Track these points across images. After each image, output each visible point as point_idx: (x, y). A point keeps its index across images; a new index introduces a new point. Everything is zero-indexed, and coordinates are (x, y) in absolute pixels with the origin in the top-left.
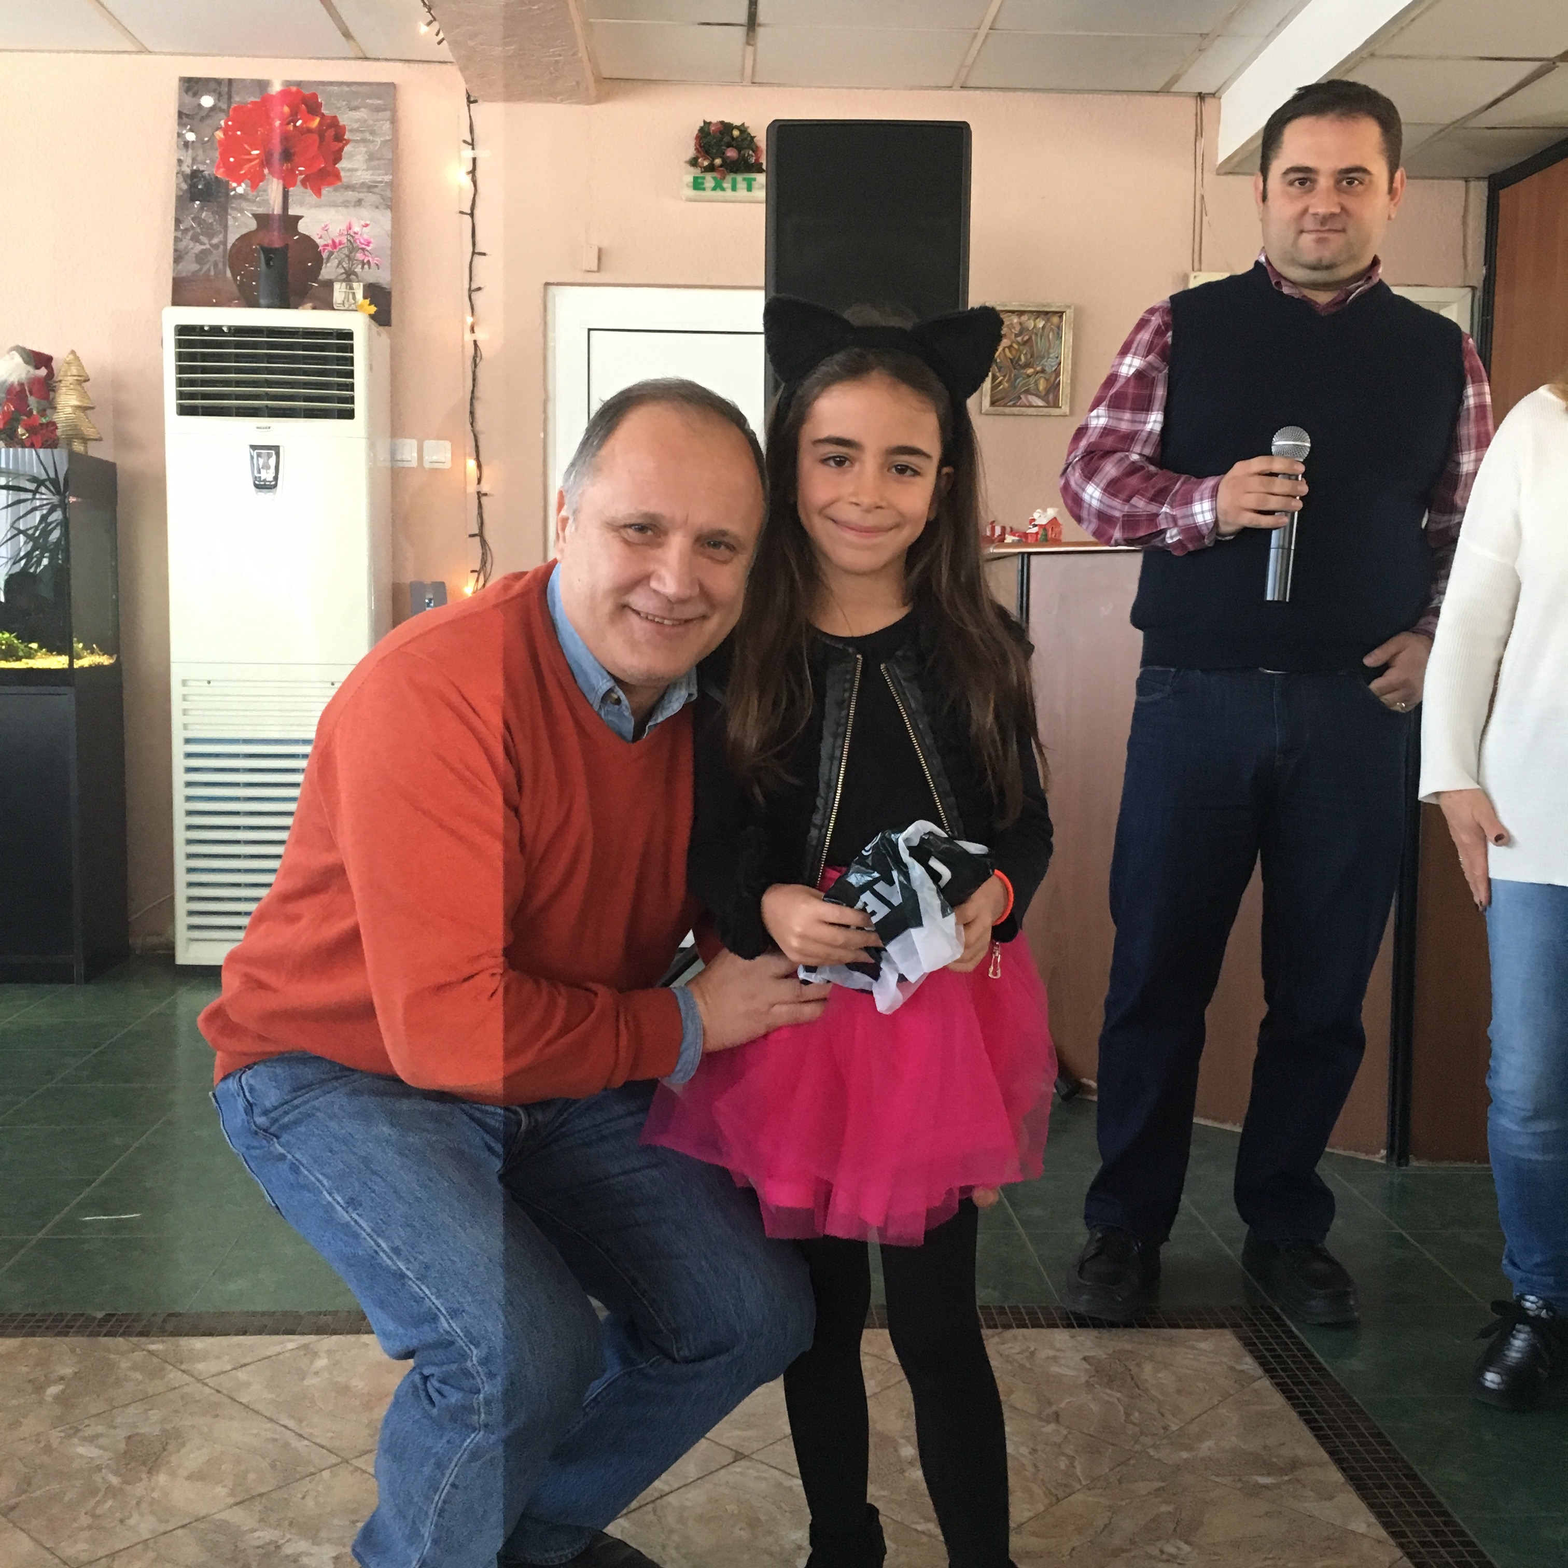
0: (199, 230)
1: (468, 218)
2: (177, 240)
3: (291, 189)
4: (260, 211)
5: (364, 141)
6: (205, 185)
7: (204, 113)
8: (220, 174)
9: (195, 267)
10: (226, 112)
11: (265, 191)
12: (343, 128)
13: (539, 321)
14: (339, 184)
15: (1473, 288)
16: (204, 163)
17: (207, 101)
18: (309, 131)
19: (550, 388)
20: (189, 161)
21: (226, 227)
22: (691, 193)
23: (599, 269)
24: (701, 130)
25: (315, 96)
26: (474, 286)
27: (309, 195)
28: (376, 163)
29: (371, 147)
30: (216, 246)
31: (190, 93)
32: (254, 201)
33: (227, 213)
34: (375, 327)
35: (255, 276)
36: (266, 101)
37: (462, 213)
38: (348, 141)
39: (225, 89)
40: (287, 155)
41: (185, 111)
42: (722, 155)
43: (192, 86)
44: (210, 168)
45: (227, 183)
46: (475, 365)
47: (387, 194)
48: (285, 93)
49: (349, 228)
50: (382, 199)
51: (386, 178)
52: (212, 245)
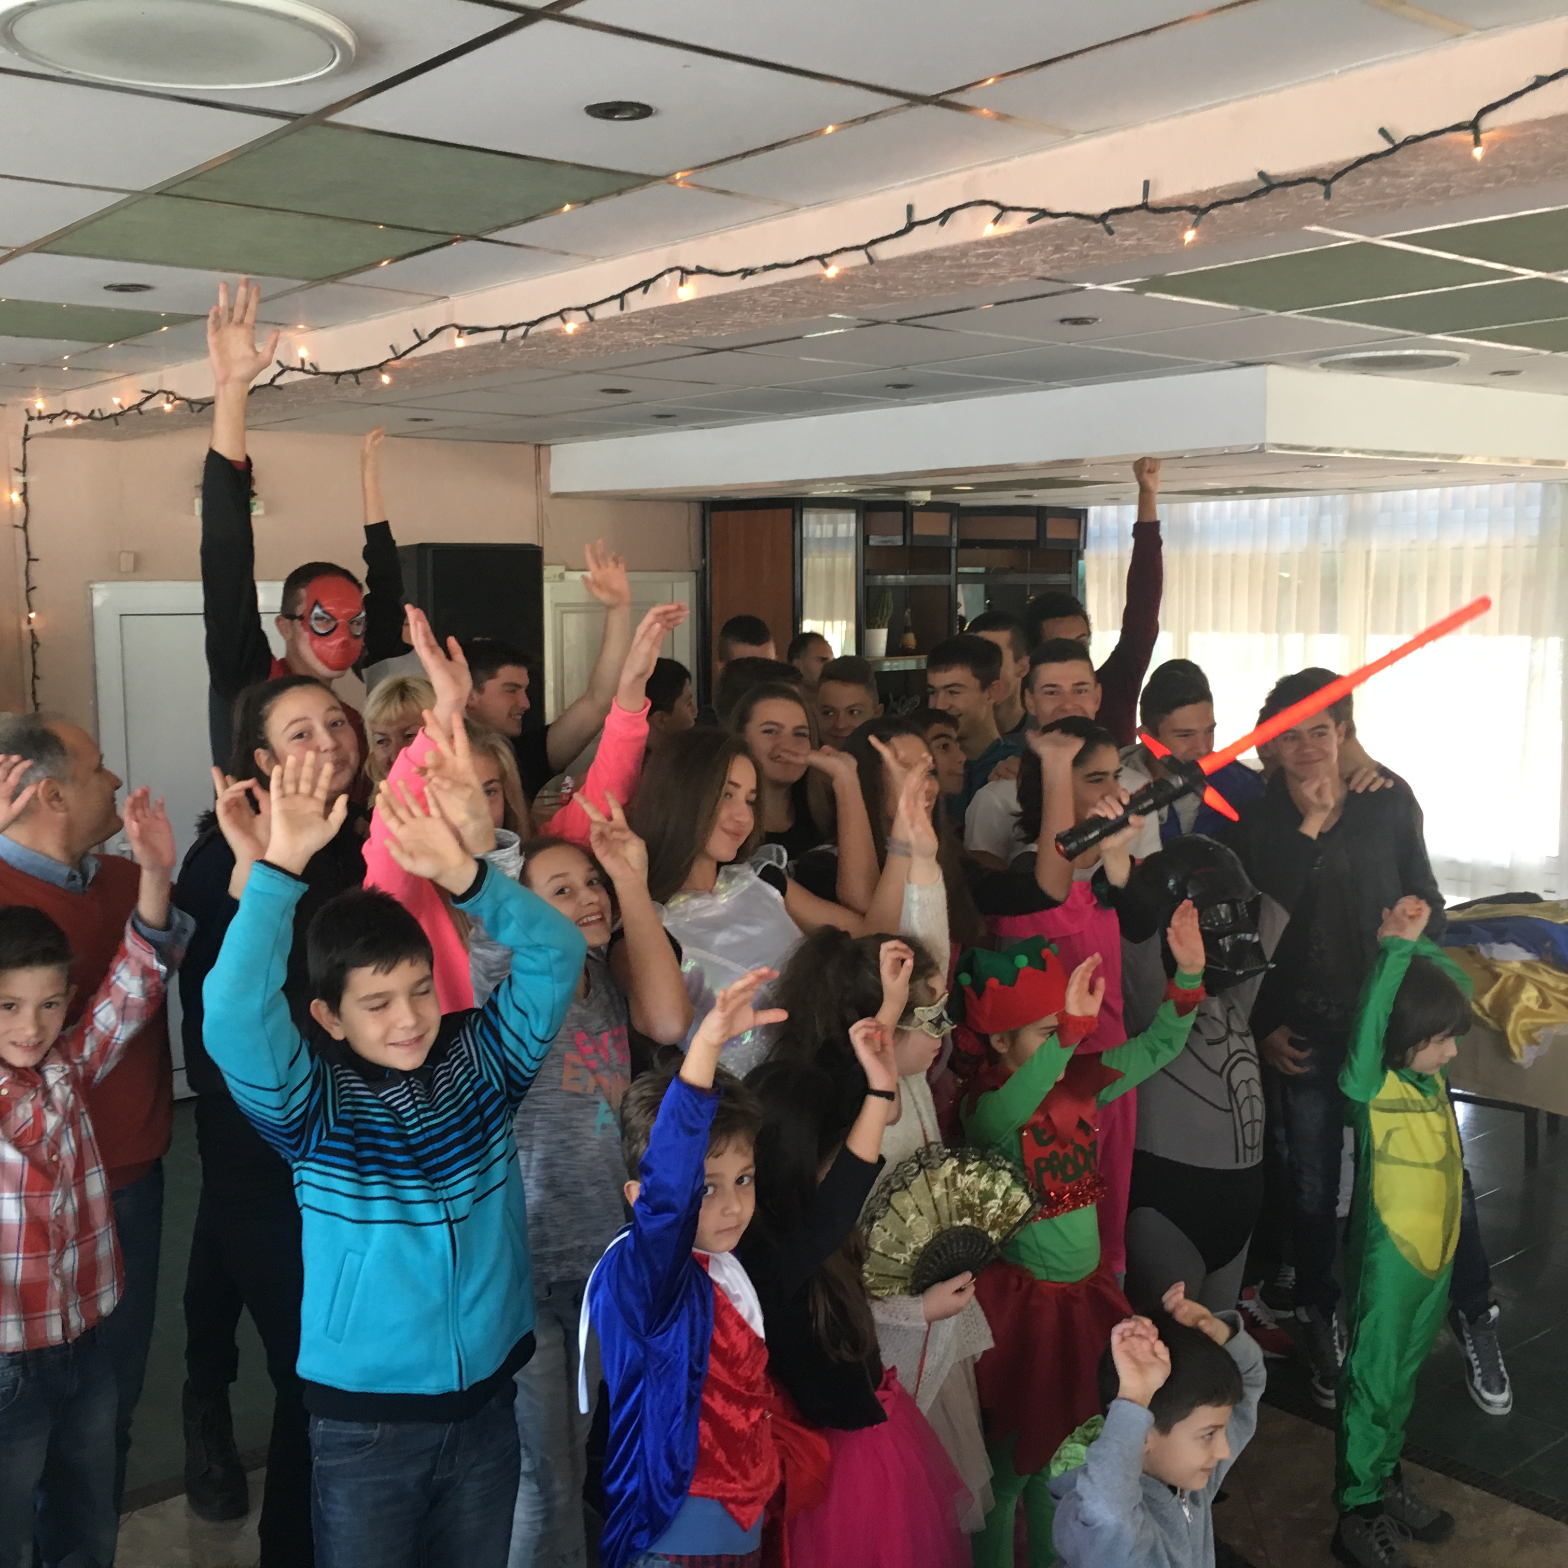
1: (20, 532)
13: (85, 611)
15: (697, 572)
23: (135, 568)
26: (31, 586)
37: (14, 526)
46: (34, 651)
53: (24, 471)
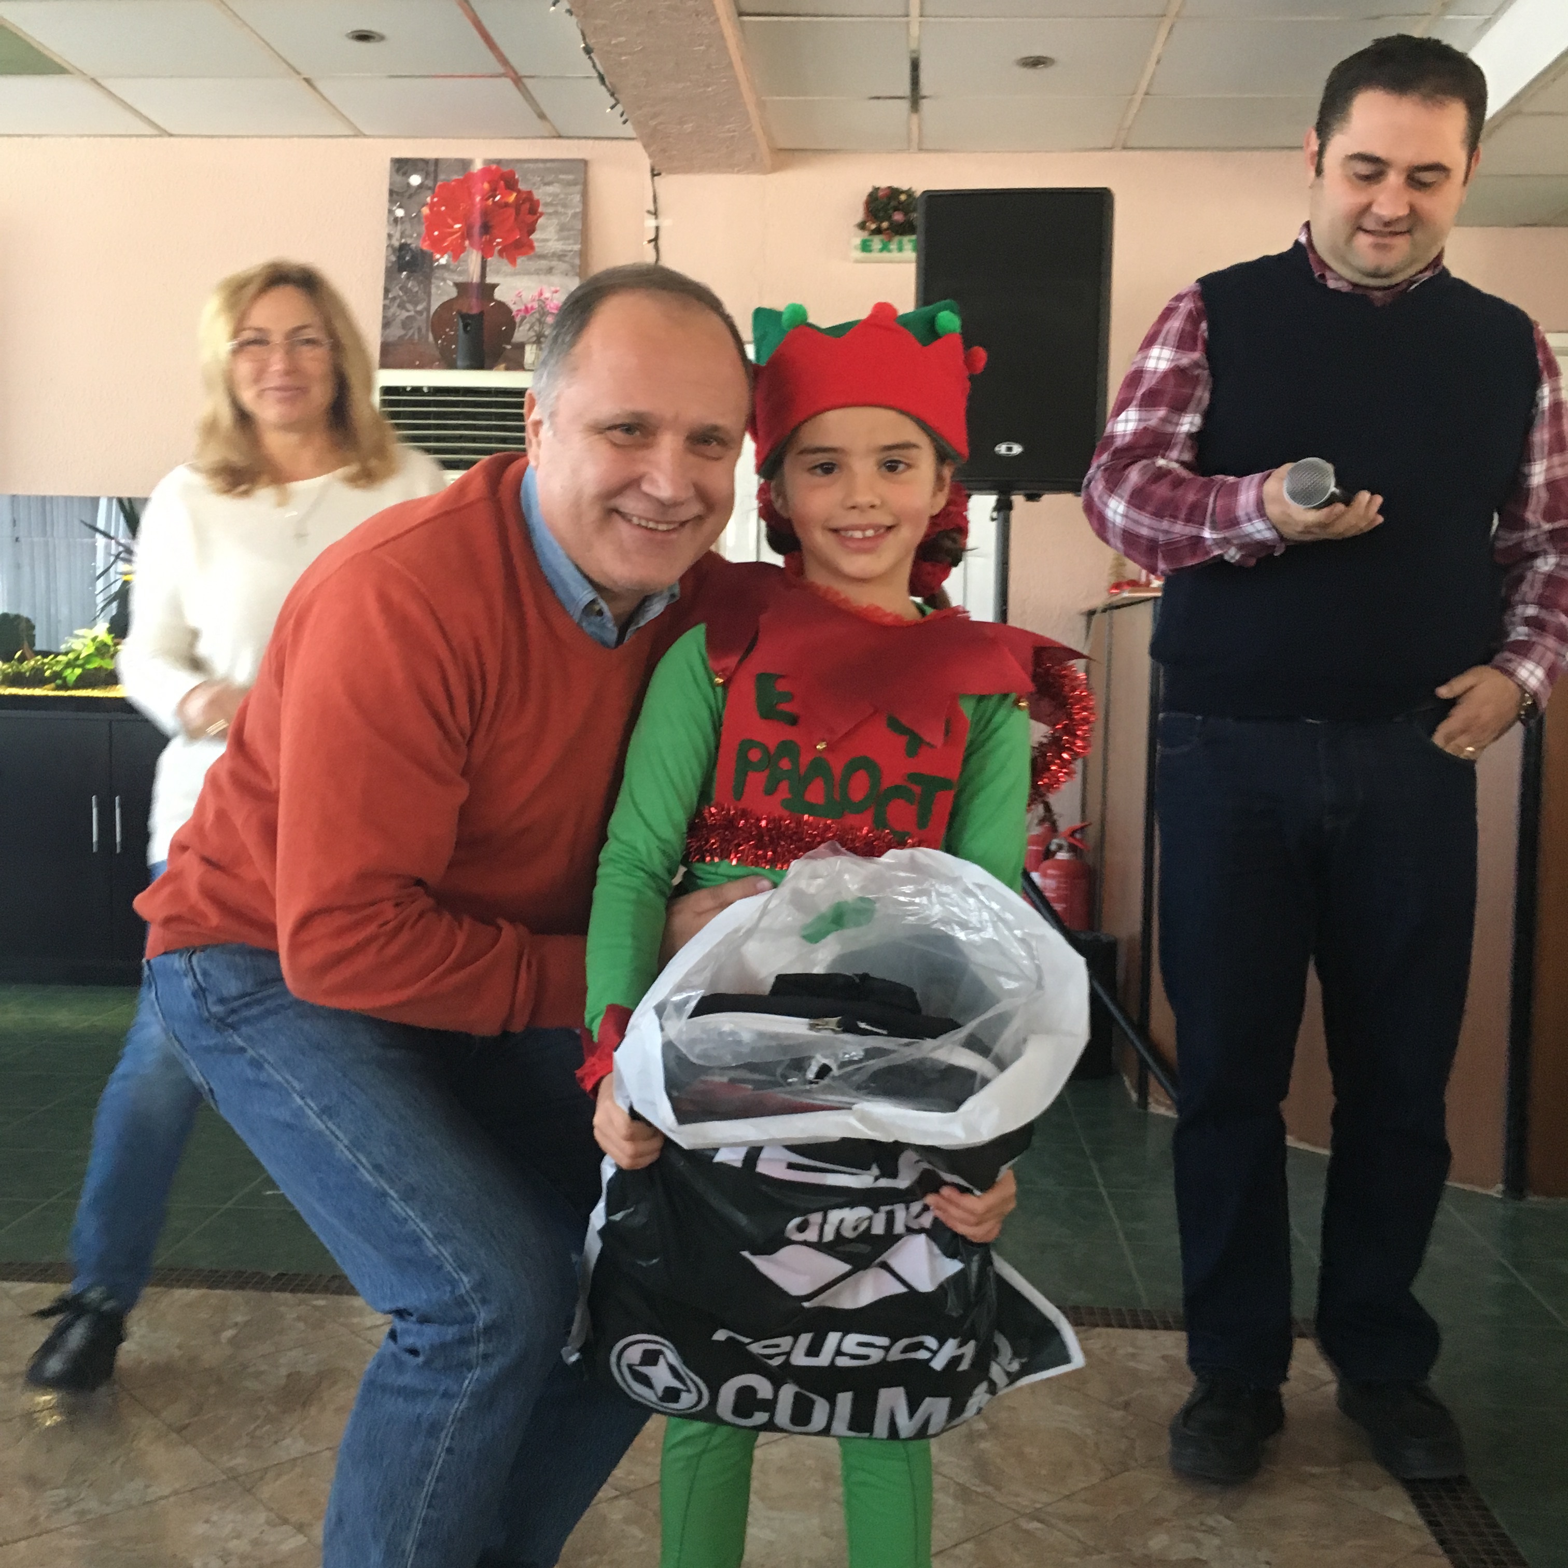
0: (405, 298)
2: (385, 308)
3: (489, 259)
4: (460, 279)
5: (556, 213)
6: (413, 257)
7: (412, 191)
8: (425, 247)
9: (401, 332)
10: (432, 189)
11: (466, 261)
12: (537, 202)
14: (532, 254)
16: (411, 236)
17: (415, 180)
18: (507, 205)
20: (398, 235)
21: (429, 295)
22: (859, 254)
24: (870, 196)
25: (512, 173)
27: (505, 264)
28: (565, 233)
29: (562, 218)
30: (420, 313)
31: (401, 172)
32: (454, 271)
33: (430, 283)
35: (453, 340)
36: (468, 179)
38: (541, 214)
39: (432, 168)
40: (486, 228)
41: (396, 190)
42: (889, 218)
43: (402, 166)
44: (417, 242)
45: (431, 256)
47: (577, 261)
48: (486, 171)
49: (541, 294)
50: (573, 266)
51: (577, 247)
52: (417, 312)
53: (655, 214)
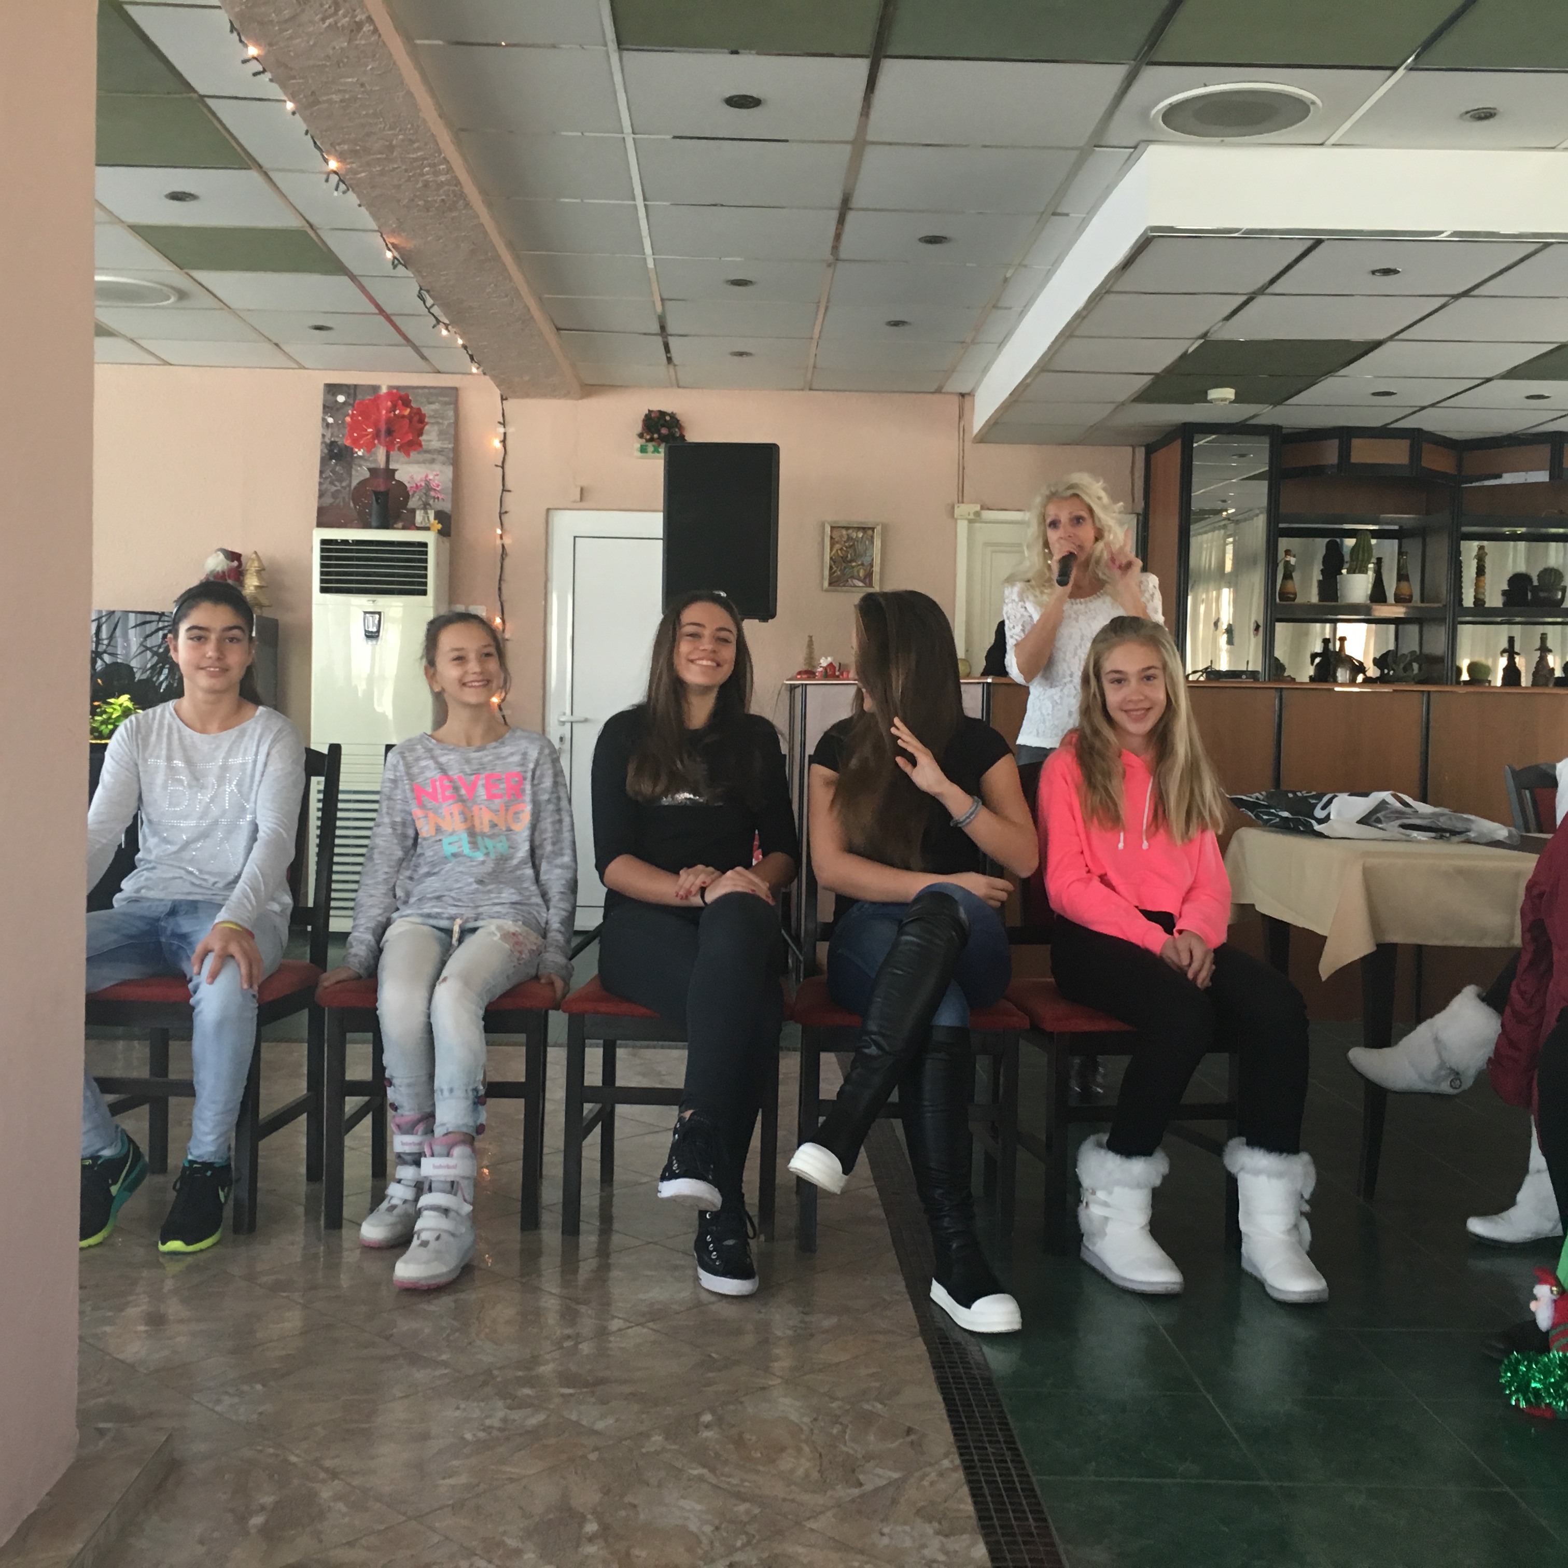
0: (334, 478)
1: (500, 470)
2: (320, 484)
3: (391, 453)
4: (372, 466)
5: (438, 423)
6: (339, 450)
7: (339, 406)
8: (348, 443)
9: (330, 500)
10: (353, 405)
11: (375, 454)
12: (424, 415)
13: (543, 531)
14: (421, 449)
15: (1138, 514)
16: (338, 437)
17: (341, 399)
18: (403, 417)
19: (549, 572)
20: (328, 435)
21: (350, 475)
22: (639, 454)
23: (581, 499)
24: (646, 416)
25: (408, 396)
26: (503, 511)
27: (402, 456)
28: (443, 436)
29: (441, 426)
30: (344, 488)
31: (330, 394)
32: (366, 460)
33: (351, 467)
34: (442, 538)
35: (368, 507)
36: (377, 399)
37: (497, 466)
38: (427, 423)
39: (352, 391)
40: (389, 432)
41: (327, 404)
42: (659, 432)
43: (332, 389)
44: (342, 440)
45: (352, 449)
46: (503, 559)
47: (451, 455)
48: (389, 394)
49: (427, 476)
50: (448, 458)
51: (451, 446)
52: (342, 487)
53: (504, 424)
